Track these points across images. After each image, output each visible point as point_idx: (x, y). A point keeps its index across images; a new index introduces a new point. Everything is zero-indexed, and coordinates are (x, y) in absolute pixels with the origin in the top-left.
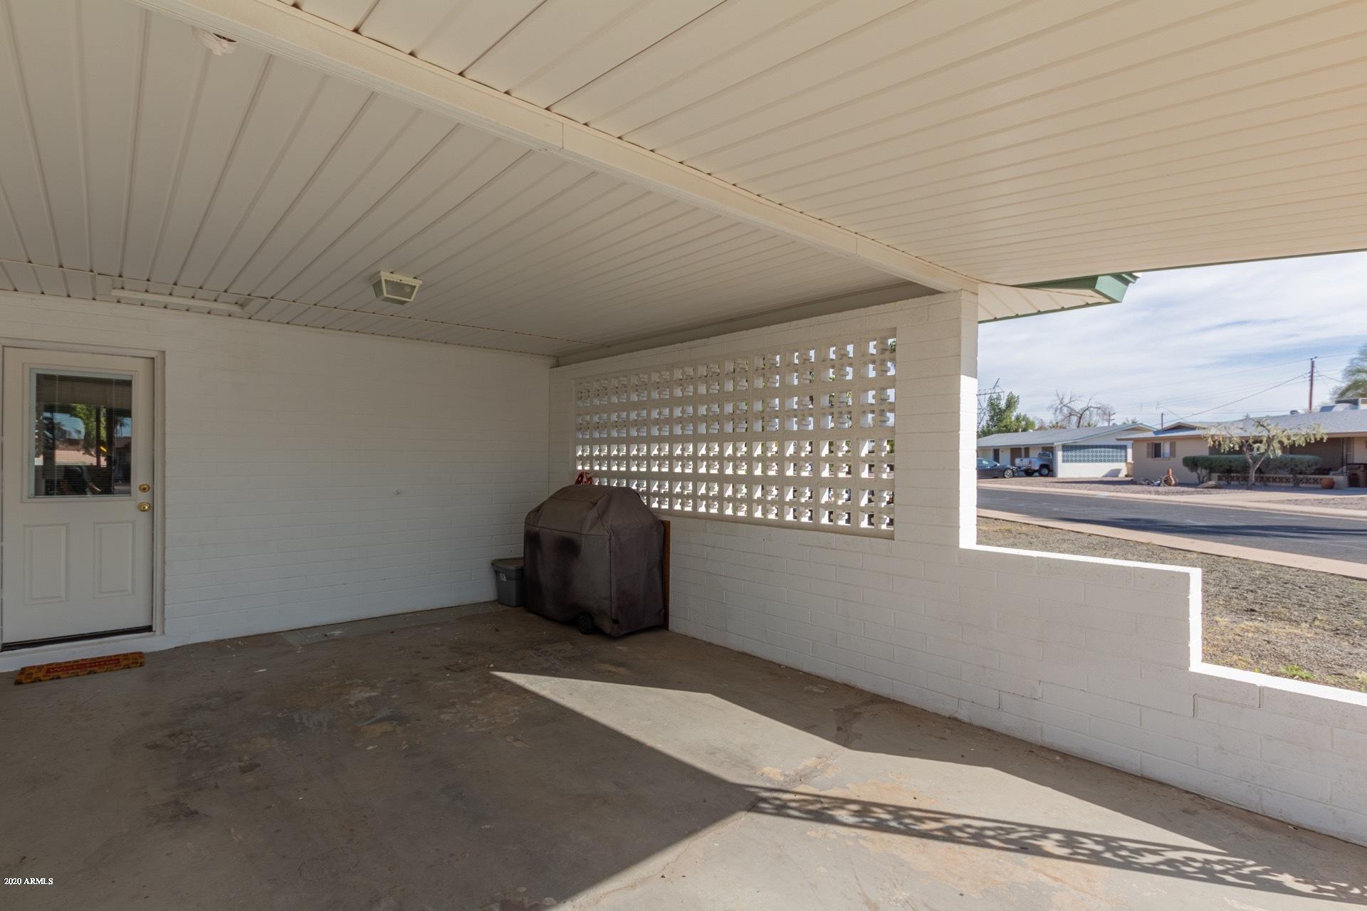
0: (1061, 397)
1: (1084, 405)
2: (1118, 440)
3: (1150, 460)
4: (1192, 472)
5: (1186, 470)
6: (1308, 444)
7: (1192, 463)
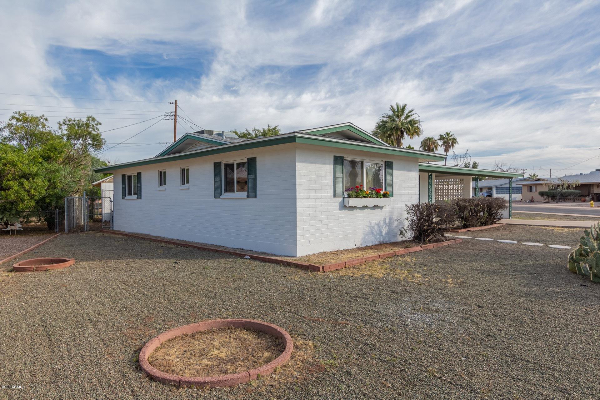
0: (497, 164)
1: (508, 168)
2: (517, 185)
3: (528, 193)
4: (542, 197)
5: (540, 196)
6: (576, 186)
7: (542, 194)
